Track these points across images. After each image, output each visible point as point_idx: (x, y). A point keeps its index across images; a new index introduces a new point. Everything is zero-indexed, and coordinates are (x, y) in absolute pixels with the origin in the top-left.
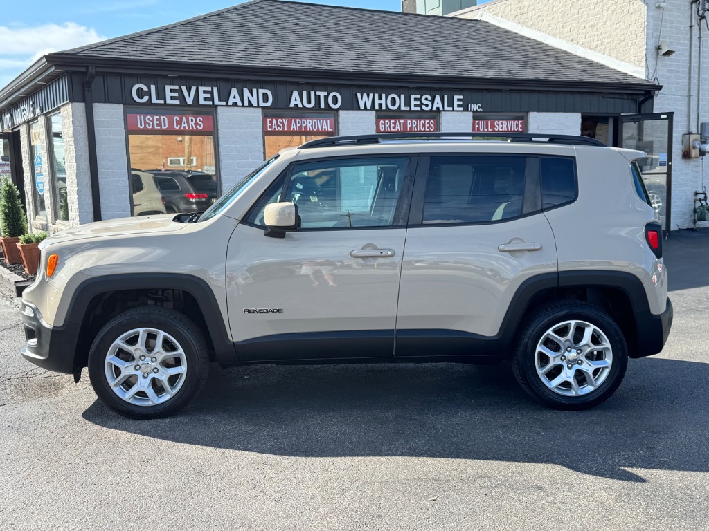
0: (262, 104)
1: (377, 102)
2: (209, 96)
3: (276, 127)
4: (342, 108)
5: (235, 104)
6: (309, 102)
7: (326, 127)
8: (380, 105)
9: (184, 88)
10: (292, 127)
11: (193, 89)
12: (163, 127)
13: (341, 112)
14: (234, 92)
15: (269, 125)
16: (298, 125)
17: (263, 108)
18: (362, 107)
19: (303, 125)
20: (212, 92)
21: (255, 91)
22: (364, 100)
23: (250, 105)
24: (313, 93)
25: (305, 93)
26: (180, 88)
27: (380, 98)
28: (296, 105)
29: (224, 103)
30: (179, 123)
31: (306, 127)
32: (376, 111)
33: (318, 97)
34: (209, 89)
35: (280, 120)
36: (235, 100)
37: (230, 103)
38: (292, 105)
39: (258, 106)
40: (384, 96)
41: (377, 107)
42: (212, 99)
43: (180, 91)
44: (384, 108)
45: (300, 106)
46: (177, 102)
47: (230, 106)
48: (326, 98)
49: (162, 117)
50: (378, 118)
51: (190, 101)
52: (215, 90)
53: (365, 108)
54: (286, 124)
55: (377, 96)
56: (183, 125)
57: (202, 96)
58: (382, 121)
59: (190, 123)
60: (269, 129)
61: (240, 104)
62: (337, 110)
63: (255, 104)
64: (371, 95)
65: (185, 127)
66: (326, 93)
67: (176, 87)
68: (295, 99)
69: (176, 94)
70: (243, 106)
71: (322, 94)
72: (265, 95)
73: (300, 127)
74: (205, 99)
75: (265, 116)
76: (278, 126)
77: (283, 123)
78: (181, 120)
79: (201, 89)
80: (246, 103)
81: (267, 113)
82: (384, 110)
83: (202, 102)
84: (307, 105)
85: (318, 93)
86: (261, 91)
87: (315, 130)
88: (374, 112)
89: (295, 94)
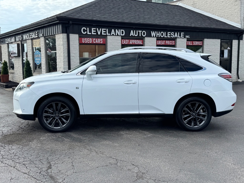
0: (121, 35)
1: (157, 34)
2: (105, 32)
3: (125, 43)
4: (146, 36)
5: (113, 35)
6: (136, 34)
7: (140, 43)
8: (158, 35)
9: (97, 29)
10: (130, 43)
11: (100, 29)
12: (90, 42)
13: (146, 38)
14: (113, 30)
15: (123, 42)
16: (132, 42)
17: (122, 36)
18: (152, 36)
19: (133, 42)
20: (106, 31)
21: (119, 30)
22: (153, 34)
23: (118, 35)
24: (137, 31)
25: (135, 31)
26: (96, 29)
27: (158, 33)
28: (132, 35)
29: (110, 34)
30: (95, 41)
31: (134, 43)
32: (157, 37)
33: (139, 33)
34: (105, 29)
35: (126, 40)
36: (113, 33)
37: (112, 34)
38: (131, 35)
39: (120, 35)
40: (159, 32)
41: (157, 36)
42: (106, 33)
43: (96, 30)
44: (159, 36)
45: (133, 35)
46: (95, 34)
47: (111, 35)
48: (141, 33)
49: (90, 39)
50: (157, 40)
51: (99, 33)
52: (107, 30)
53: (153, 37)
54: (128, 42)
55: (157, 32)
56: (96, 42)
57: (103, 32)
58: (158, 41)
59: (99, 41)
60: (123, 43)
61: (114, 35)
62: (144, 37)
63: (119, 35)
64: (155, 32)
65: (97, 42)
66: (141, 31)
67: (95, 29)
68: (132, 33)
69: (95, 31)
70: (115, 35)
71: (140, 31)
72: (123, 32)
73: (133, 43)
74: (104, 33)
75: (122, 39)
76: (126, 42)
77: (127, 41)
78: (96, 40)
79: (103, 29)
80: (116, 35)
81: (123, 38)
82: (159, 37)
83: (103, 34)
84: (135, 35)
85: (139, 31)
86: (121, 30)
87: (137, 44)
88: (156, 38)
89: (132, 31)
